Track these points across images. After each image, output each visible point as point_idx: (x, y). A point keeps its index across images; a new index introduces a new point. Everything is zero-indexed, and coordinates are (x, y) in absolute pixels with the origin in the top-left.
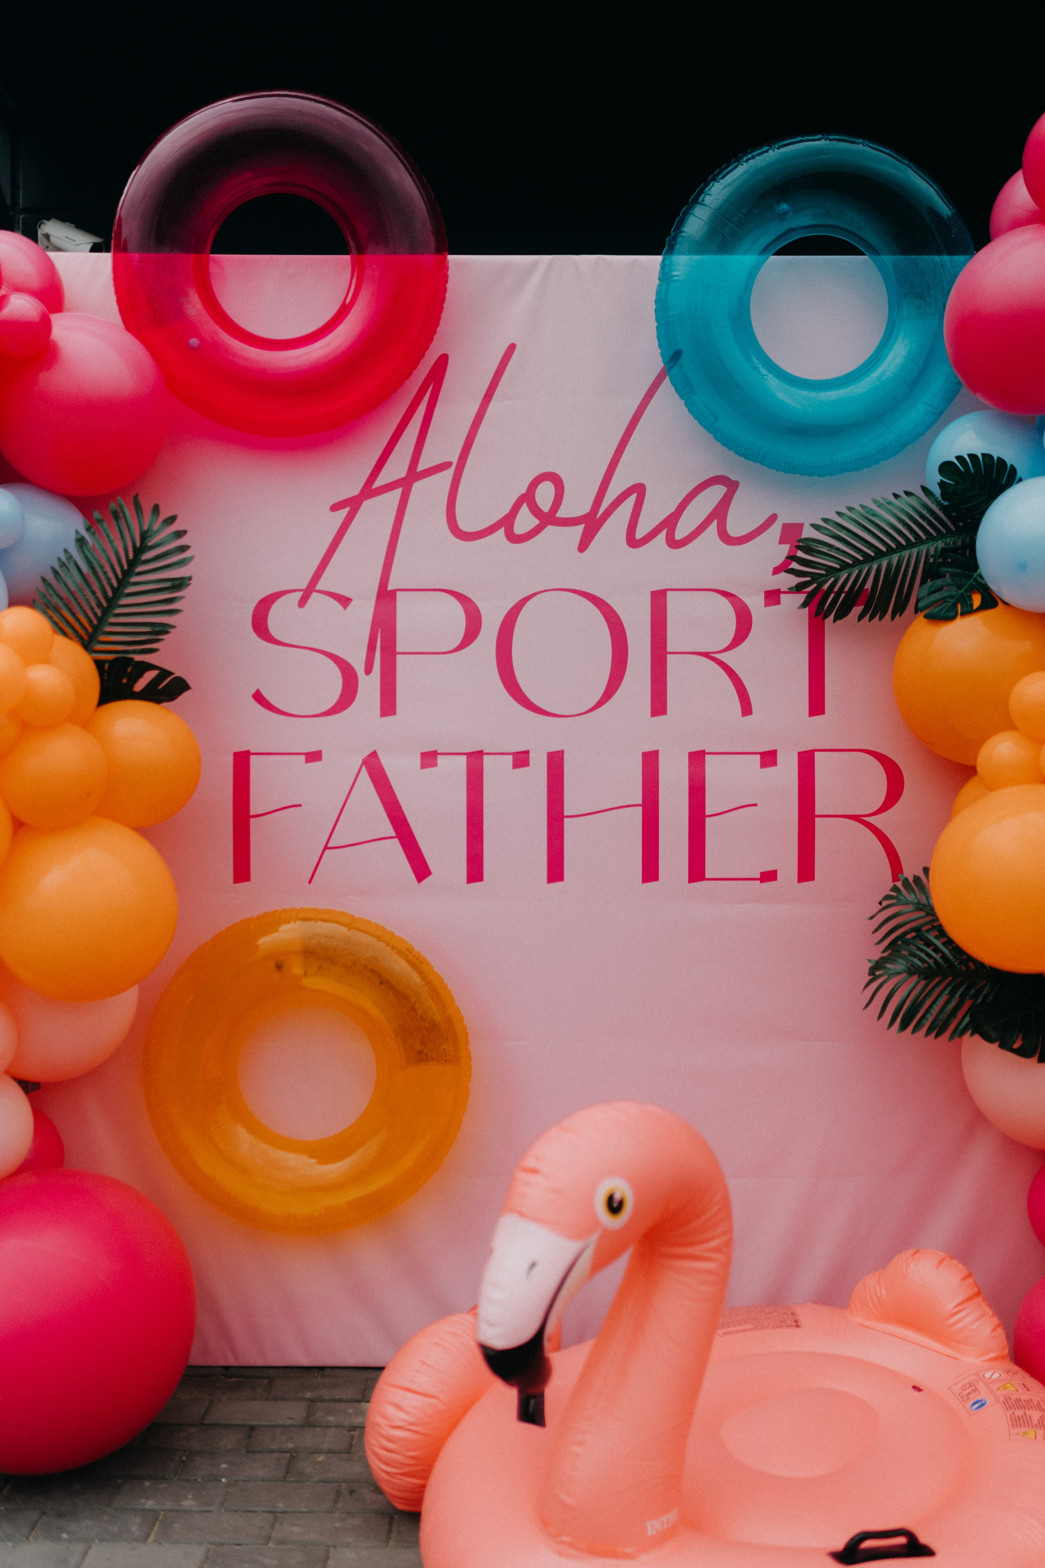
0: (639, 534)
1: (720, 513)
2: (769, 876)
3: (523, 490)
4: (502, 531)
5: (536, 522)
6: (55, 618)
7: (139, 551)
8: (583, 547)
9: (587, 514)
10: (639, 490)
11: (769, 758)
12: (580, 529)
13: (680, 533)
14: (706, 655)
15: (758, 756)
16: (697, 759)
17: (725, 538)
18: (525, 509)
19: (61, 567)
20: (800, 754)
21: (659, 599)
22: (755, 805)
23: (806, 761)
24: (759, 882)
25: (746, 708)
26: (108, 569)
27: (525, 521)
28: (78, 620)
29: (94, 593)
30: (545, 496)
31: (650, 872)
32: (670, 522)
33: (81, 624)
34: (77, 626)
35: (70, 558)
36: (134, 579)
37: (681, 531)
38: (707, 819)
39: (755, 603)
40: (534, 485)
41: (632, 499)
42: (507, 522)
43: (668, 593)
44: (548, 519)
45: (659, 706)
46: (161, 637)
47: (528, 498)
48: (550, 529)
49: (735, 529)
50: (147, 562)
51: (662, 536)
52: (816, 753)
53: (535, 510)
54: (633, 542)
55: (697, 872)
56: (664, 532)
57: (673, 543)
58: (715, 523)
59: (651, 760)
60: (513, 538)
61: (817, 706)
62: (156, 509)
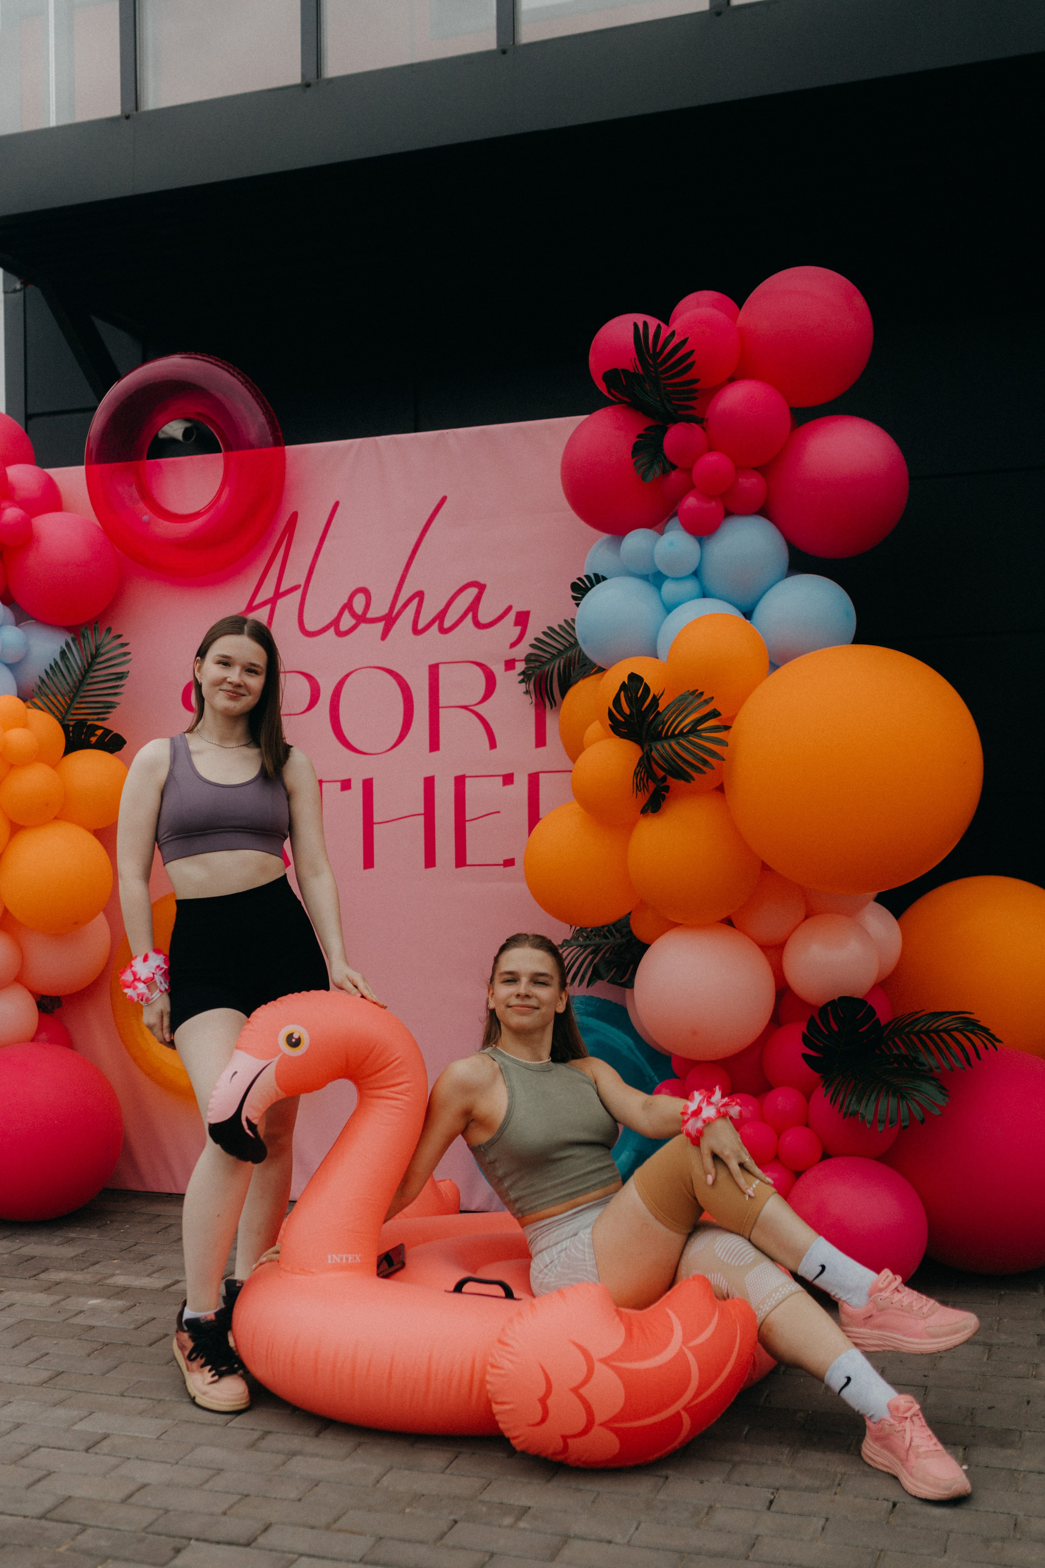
0: (420, 626)
1: (474, 607)
2: (509, 863)
3: (345, 601)
4: (332, 629)
5: (353, 622)
6: (46, 701)
7: (94, 657)
8: (384, 636)
9: (386, 615)
10: (420, 595)
11: (508, 779)
12: (381, 625)
13: (447, 624)
14: (465, 707)
15: (501, 778)
16: (460, 781)
17: (478, 624)
18: (346, 613)
19: (51, 669)
20: (530, 775)
21: (434, 670)
22: (499, 812)
23: (534, 780)
24: (502, 867)
25: (493, 745)
26: (76, 669)
27: (347, 621)
28: (58, 700)
29: (68, 684)
30: (359, 604)
31: (430, 861)
32: (441, 616)
33: (61, 703)
34: (58, 705)
35: (56, 663)
36: (92, 674)
37: (448, 623)
38: (467, 824)
39: (498, 669)
40: (352, 597)
41: (416, 601)
42: (336, 623)
43: (440, 666)
44: (361, 619)
45: (434, 745)
46: (110, 710)
47: (348, 606)
48: (363, 626)
49: (483, 619)
50: (99, 663)
51: (436, 626)
52: (541, 775)
53: (353, 614)
54: (416, 631)
55: (461, 860)
56: (436, 625)
57: (443, 631)
58: (470, 615)
59: (429, 783)
60: (340, 634)
61: (541, 741)
62: (109, 630)
